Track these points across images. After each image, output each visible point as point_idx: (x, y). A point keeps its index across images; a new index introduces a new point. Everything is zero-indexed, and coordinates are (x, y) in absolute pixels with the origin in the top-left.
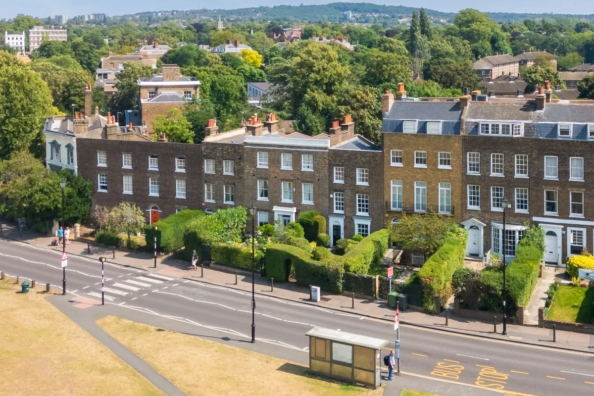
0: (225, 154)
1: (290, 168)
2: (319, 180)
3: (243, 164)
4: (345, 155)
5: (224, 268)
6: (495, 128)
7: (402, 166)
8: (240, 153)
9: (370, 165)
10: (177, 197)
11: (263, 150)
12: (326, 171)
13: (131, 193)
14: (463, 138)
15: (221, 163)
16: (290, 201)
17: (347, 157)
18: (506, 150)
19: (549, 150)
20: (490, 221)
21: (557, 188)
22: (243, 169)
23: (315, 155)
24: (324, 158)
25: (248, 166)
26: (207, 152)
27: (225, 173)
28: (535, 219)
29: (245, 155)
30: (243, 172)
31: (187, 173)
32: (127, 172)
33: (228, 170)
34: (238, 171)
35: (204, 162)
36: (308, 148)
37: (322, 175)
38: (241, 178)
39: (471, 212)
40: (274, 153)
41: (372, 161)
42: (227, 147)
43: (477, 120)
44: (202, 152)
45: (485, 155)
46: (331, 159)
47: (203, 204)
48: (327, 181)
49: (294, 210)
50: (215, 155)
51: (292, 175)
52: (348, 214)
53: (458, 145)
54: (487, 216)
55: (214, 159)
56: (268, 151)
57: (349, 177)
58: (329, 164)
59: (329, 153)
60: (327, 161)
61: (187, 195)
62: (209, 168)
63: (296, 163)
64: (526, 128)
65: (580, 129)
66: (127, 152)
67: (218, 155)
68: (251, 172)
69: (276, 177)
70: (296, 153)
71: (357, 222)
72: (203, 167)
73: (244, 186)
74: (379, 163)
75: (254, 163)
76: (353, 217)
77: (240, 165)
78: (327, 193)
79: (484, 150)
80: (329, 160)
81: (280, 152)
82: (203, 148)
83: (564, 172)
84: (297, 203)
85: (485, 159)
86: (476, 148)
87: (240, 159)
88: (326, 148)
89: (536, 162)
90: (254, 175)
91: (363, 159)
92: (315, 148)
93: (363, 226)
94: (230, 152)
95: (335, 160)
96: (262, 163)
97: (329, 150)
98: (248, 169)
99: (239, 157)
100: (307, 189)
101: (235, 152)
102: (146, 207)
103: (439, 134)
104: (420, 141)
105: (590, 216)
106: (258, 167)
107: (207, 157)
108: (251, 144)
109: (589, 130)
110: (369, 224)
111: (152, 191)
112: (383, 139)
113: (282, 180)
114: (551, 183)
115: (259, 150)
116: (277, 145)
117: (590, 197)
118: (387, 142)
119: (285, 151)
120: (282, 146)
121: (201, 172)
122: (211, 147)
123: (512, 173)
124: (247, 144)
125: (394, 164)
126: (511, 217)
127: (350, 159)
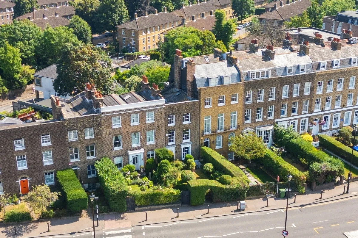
0: (85, 124)
1: (138, 123)
2: (158, 127)
3: (101, 128)
4: (175, 107)
5: (149, 208)
6: (258, 74)
7: (211, 107)
8: (98, 121)
9: (191, 110)
10: (45, 164)
11: (117, 115)
12: (163, 120)
14: (244, 84)
15: (82, 131)
16: (138, 145)
17: (177, 108)
18: (265, 86)
19: (286, 82)
20: (255, 127)
21: (287, 102)
22: (101, 131)
23: (155, 111)
24: (162, 112)
25: (105, 129)
26: (69, 126)
27: (86, 138)
28: (276, 120)
29: (102, 121)
30: (101, 134)
31: (53, 145)
33: (89, 135)
34: (98, 135)
35: (67, 134)
36: (150, 107)
37: (160, 123)
38: (100, 138)
39: (247, 124)
40: (125, 116)
41: (192, 107)
42: (87, 118)
43: (247, 71)
44: (66, 126)
45: (255, 91)
46: (166, 111)
47: (70, 164)
48: (164, 126)
49: (142, 150)
50: (77, 127)
51: (139, 128)
52: (177, 143)
53: (242, 88)
54: (254, 125)
55: (77, 129)
56: (121, 115)
57: (179, 120)
58: (165, 115)
59: (165, 107)
60: (164, 113)
61: (54, 161)
62: (72, 137)
63: (143, 119)
64: (272, 72)
65: (296, 68)
67: (79, 126)
68: (108, 132)
69: (127, 132)
70: (142, 113)
71: (183, 146)
72: (67, 137)
73: (102, 143)
74: (197, 108)
75: (110, 125)
76: (181, 144)
77: (98, 129)
78: (164, 134)
79: (255, 88)
80: (165, 112)
81: (129, 115)
82: (66, 123)
83: (291, 93)
84: (143, 145)
85: (255, 94)
86: (250, 88)
87: (98, 125)
88: (162, 105)
89: (279, 90)
90: (110, 134)
91: (187, 107)
92: (156, 106)
93: (186, 148)
94: (89, 122)
95: (169, 111)
96: (117, 124)
97: (165, 106)
98: (105, 130)
99: (97, 124)
100: (151, 134)
101: (94, 121)
102: (17, 179)
103: (231, 83)
104: (222, 89)
105: (300, 113)
106: (114, 127)
107: (70, 129)
108: (107, 113)
109: (301, 68)
110: (190, 146)
111: (19, 166)
112: (200, 92)
113: (132, 132)
114: (285, 100)
115: (113, 116)
116: (128, 110)
117: (301, 103)
118: (202, 94)
119: (134, 113)
120: (131, 110)
121: (66, 141)
122: (73, 121)
123: (268, 99)
124: (103, 113)
125: (206, 107)
126: (265, 122)
127: (178, 108)
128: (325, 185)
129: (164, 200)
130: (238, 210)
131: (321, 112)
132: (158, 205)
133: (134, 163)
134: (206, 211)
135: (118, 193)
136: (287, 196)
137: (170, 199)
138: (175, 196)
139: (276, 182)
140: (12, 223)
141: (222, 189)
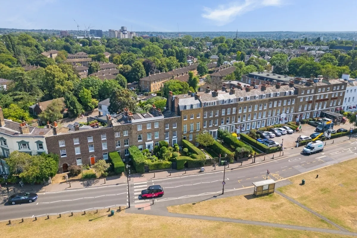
0: (124, 129)
1: (150, 128)
2: (160, 130)
3: (132, 131)
4: (169, 120)
5: (156, 171)
6: (210, 103)
7: (187, 120)
8: (130, 127)
10: (103, 149)
11: (140, 124)
12: (163, 126)
13: (80, 153)
14: (203, 108)
15: (122, 132)
16: (150, 139)
18: (213, 110)
19: (223, 107)
21: (225, 117)
23: (159, 122)
24: (162, 122)
27: (124, 136)
28: (219, 126)
29: (132, 127)
30: (132, 134)
31: (107, 139)
32: (77, 146)
33: (126, 134)
34: (130, 134)
35: (115, 133)
36: (156, 120)
37: (161, 128)
38: (131, 136)
39: (204, 128)
40: (144, 124)
41: (178, 120)
42: (125, 126)
43: (204, 102)
44: (114, 130)
46: (164, 122)
47: (116, 149)
48: (163, 129)
49: (153, 142)
50: (120, 130)
51: (151, 130)
52: (170, 138)
53: (202, 110)
54: (208, 129)
56: (142, 124)
57: (171, 127)
58: (164, 124)
61: (108, 147)
62: (117, 135)
63: (153, 126)
64: (217, 102)
65: (229, 101)
66: (76, 137)
67: (121, 129)
69: (145, 132)
70: (152, 123)
72: (114, 135)
73: (132, 138)
74: (180, 120)
75: (136, 129)
76: (172, 139)
77: (130, 131)
78: (163, 133)
79: (208, 110)
81: (146, 124)
82: (114, 128)
83: (226, 113)
84: (153, 139)
85: (208, 113)
86: (206, 110)
87: (130, 129)
88: (163, 119)
89: (220, 111)
90: (136, 134)
91: (175, 120)
92: (159, 120)
93: (174, 140)
94: (126, 128)
95: (166, 122)
96: (140, 129)
98: (134, 132)
100: (157, 134)
101: (128, 127)
102: (88, 157)
103: (196, 108)
104: (192, 111)
105: (231, 123)
106: (138, 130)
107: (116, 131)
108: (135, 123)
109: (231, 100)
110: (176, 139)
111: (90, 150)
112: (181, 112)
113: (147, 133)
114: (223, 116)
115: (138, 124)
116: (145, 121)
117: (231, 118)
118: (183, 113)
119: (148, 123)
120: (147, 121)
121: (114, 138)
122: (118, 127)
123: (215, 115)
124: (133, 123)
125: (185, 120)
126: (214, 127)
127: (171, 121)
128: (243, 159)
129: (164, 167)
130: (200, 172)
131: (241, 122)
132: (161, 169)
133: (148, 148)
134: (184, 172)
135: (140, 164)
136: (224, 164)
137: (166, 166)
138: (169, 165)
139: (219, 157)
140: (86, 179)
141: (192, 161)
